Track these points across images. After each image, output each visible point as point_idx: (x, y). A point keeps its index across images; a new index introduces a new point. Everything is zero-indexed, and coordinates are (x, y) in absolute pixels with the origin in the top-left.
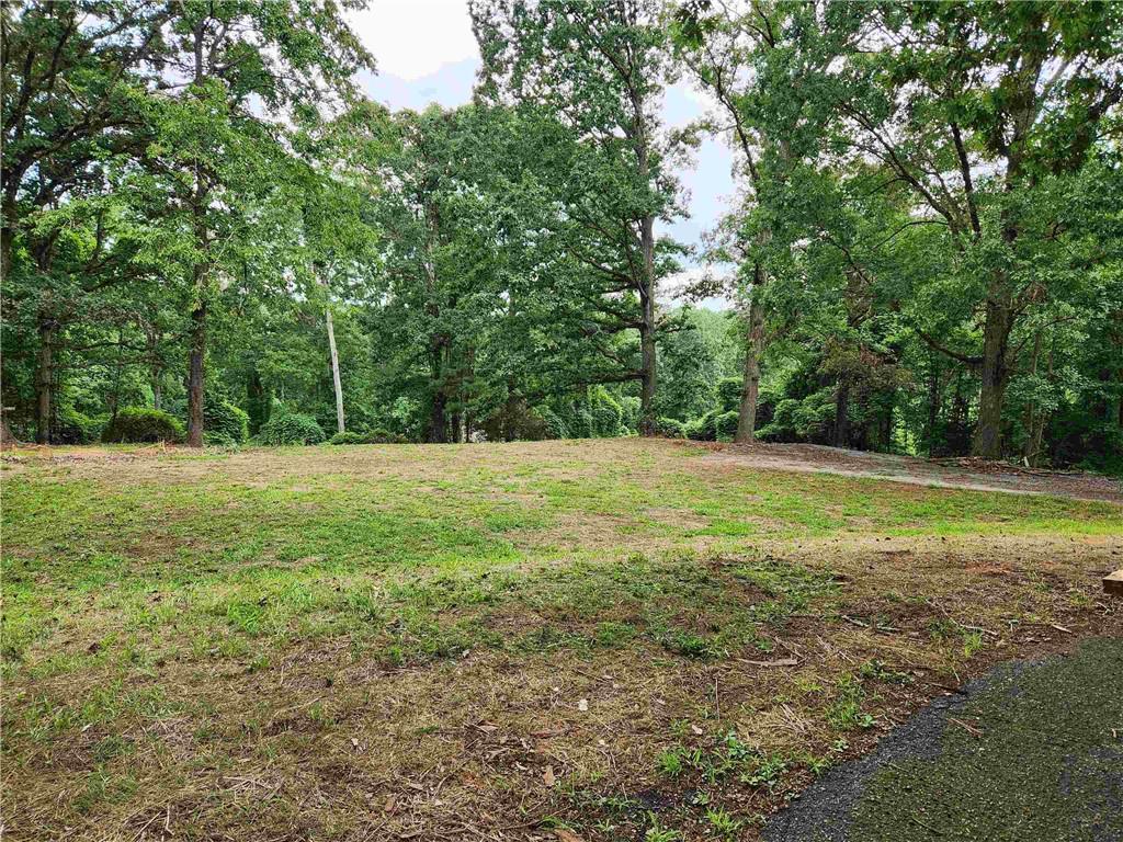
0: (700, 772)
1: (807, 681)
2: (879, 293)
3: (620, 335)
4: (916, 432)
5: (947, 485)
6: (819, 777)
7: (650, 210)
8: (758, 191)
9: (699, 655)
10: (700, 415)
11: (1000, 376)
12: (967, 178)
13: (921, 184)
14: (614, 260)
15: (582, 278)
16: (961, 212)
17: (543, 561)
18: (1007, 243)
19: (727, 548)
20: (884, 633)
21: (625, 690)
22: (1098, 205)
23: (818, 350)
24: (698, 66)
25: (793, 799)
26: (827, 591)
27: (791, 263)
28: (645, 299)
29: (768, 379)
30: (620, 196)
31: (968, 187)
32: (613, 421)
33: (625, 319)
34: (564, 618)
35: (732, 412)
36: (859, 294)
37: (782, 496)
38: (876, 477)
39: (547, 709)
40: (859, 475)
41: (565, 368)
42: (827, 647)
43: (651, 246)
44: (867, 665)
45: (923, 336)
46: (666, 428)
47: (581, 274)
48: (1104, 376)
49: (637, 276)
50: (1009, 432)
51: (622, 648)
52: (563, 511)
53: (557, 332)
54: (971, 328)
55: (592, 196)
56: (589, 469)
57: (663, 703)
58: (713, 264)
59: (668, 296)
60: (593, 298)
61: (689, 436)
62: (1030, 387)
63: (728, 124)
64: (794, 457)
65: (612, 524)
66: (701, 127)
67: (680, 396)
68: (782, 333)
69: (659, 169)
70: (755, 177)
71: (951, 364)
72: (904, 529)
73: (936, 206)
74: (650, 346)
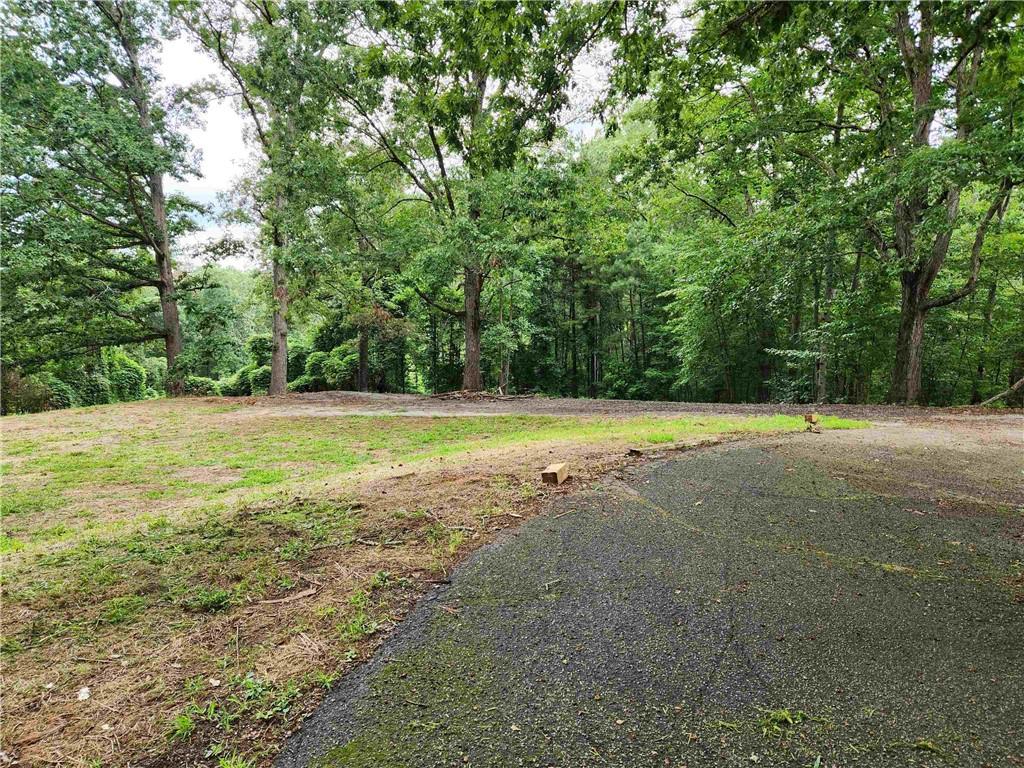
0: (216, 723)
1: (323, 607)
2: (383, 257)
3: (135, 292)
4: (424, 374)
5: (445, 415)
6: (330, 690)
7: (156, 165)
8: (270, 157)
9: (221, 607)
10: (233, 372)
11: (478, 325)
12: (441, 166)
13: (409, 167)
14: (120, 214)
15: (81, 231)
16: (440, 194)
17: (42, 547)
18: (473, 221)
19: (257, 496)
20: (390, 547)
21: (135, 665)
22: (529, 196)
23: (340, 306)
24: (197, 26)
25: (306, 719)
26: (346, 519)
27: (306, 227)
28: (161, 257)
29: (298, 334)
30: (120, 147)
31: (443, 174)
32: (136, 384)
33: (137, 278)
34: (63, 606)
35: (265, 367)
36: (368, 258)
37: (314, 440)
38: (392, 414)
39: (37, 710)
40: (379, 414)
41: (69, 330)
42: (343, 570)
43: (162, 203)
44: (374, 578)
45: (422, 295)
46: (197, 387)
47: (80, 227)
48: (544, 323)
49: (148, 231)
50: (488, 368)
51: (135, 621)
52: (73, 487)
53: (54, 290)
54: (455, 287)
55: (87, 144)
56: (106, 439)
57: (179, 666)
58: (233, 224)
59: (187, 255)
60: (98, 253)
61: (223, 392)
62: (499, 333)
63: (234, 90)
64: (323, 404)
65: (135, 491)
66: (208, 89)
67: (209, 354)
68: (305, 291)
69: (163, 124)
70: (266, 145)
71: (445, 318)
72: (415, 455)
73: (421, 187)
74: (169, 304)
